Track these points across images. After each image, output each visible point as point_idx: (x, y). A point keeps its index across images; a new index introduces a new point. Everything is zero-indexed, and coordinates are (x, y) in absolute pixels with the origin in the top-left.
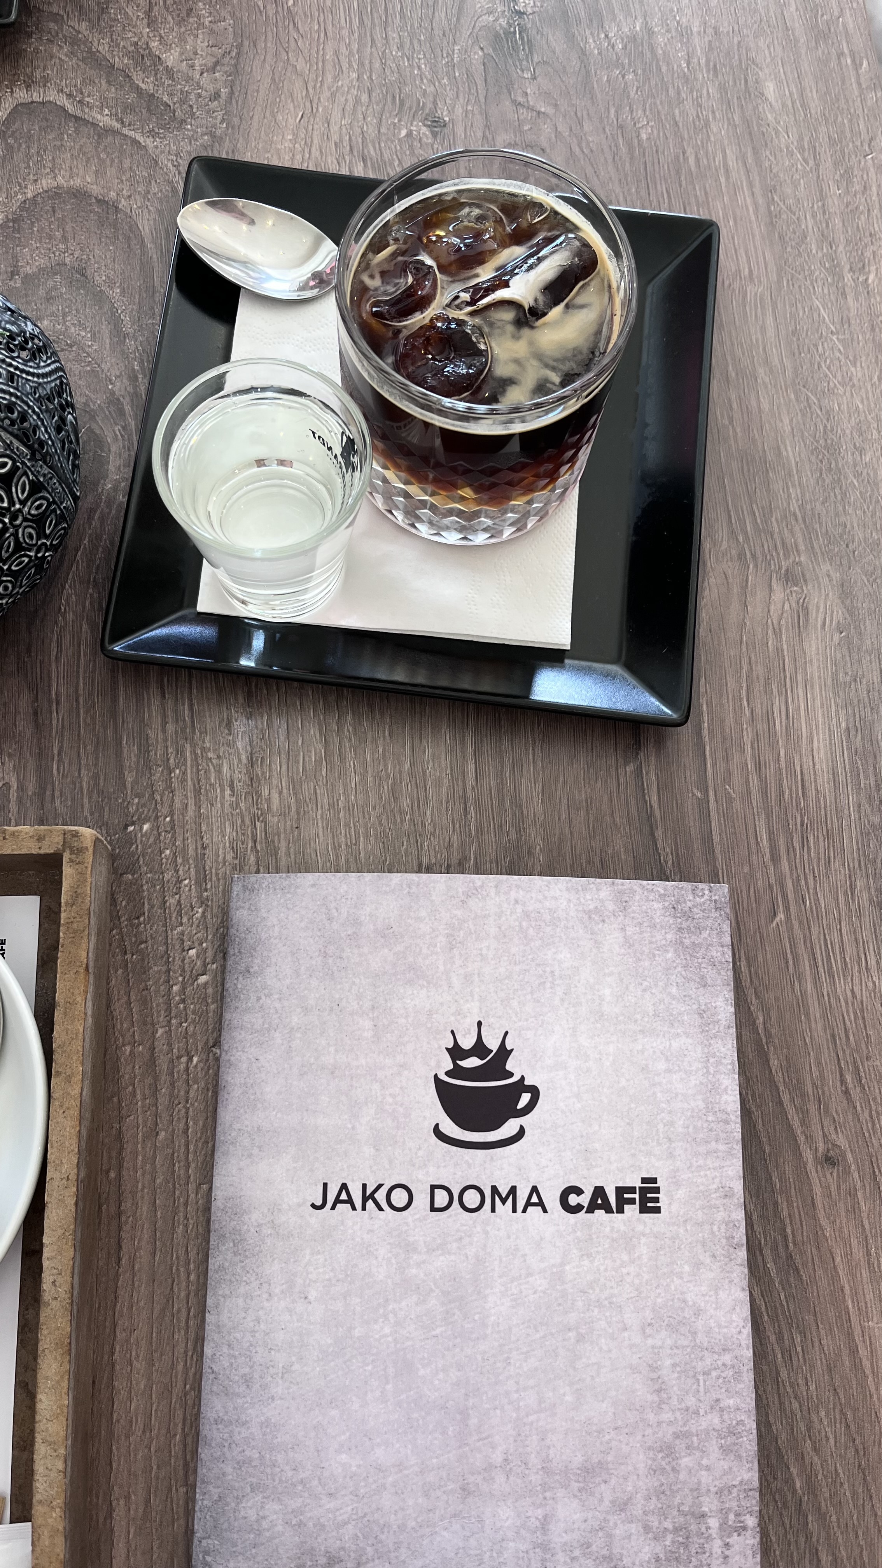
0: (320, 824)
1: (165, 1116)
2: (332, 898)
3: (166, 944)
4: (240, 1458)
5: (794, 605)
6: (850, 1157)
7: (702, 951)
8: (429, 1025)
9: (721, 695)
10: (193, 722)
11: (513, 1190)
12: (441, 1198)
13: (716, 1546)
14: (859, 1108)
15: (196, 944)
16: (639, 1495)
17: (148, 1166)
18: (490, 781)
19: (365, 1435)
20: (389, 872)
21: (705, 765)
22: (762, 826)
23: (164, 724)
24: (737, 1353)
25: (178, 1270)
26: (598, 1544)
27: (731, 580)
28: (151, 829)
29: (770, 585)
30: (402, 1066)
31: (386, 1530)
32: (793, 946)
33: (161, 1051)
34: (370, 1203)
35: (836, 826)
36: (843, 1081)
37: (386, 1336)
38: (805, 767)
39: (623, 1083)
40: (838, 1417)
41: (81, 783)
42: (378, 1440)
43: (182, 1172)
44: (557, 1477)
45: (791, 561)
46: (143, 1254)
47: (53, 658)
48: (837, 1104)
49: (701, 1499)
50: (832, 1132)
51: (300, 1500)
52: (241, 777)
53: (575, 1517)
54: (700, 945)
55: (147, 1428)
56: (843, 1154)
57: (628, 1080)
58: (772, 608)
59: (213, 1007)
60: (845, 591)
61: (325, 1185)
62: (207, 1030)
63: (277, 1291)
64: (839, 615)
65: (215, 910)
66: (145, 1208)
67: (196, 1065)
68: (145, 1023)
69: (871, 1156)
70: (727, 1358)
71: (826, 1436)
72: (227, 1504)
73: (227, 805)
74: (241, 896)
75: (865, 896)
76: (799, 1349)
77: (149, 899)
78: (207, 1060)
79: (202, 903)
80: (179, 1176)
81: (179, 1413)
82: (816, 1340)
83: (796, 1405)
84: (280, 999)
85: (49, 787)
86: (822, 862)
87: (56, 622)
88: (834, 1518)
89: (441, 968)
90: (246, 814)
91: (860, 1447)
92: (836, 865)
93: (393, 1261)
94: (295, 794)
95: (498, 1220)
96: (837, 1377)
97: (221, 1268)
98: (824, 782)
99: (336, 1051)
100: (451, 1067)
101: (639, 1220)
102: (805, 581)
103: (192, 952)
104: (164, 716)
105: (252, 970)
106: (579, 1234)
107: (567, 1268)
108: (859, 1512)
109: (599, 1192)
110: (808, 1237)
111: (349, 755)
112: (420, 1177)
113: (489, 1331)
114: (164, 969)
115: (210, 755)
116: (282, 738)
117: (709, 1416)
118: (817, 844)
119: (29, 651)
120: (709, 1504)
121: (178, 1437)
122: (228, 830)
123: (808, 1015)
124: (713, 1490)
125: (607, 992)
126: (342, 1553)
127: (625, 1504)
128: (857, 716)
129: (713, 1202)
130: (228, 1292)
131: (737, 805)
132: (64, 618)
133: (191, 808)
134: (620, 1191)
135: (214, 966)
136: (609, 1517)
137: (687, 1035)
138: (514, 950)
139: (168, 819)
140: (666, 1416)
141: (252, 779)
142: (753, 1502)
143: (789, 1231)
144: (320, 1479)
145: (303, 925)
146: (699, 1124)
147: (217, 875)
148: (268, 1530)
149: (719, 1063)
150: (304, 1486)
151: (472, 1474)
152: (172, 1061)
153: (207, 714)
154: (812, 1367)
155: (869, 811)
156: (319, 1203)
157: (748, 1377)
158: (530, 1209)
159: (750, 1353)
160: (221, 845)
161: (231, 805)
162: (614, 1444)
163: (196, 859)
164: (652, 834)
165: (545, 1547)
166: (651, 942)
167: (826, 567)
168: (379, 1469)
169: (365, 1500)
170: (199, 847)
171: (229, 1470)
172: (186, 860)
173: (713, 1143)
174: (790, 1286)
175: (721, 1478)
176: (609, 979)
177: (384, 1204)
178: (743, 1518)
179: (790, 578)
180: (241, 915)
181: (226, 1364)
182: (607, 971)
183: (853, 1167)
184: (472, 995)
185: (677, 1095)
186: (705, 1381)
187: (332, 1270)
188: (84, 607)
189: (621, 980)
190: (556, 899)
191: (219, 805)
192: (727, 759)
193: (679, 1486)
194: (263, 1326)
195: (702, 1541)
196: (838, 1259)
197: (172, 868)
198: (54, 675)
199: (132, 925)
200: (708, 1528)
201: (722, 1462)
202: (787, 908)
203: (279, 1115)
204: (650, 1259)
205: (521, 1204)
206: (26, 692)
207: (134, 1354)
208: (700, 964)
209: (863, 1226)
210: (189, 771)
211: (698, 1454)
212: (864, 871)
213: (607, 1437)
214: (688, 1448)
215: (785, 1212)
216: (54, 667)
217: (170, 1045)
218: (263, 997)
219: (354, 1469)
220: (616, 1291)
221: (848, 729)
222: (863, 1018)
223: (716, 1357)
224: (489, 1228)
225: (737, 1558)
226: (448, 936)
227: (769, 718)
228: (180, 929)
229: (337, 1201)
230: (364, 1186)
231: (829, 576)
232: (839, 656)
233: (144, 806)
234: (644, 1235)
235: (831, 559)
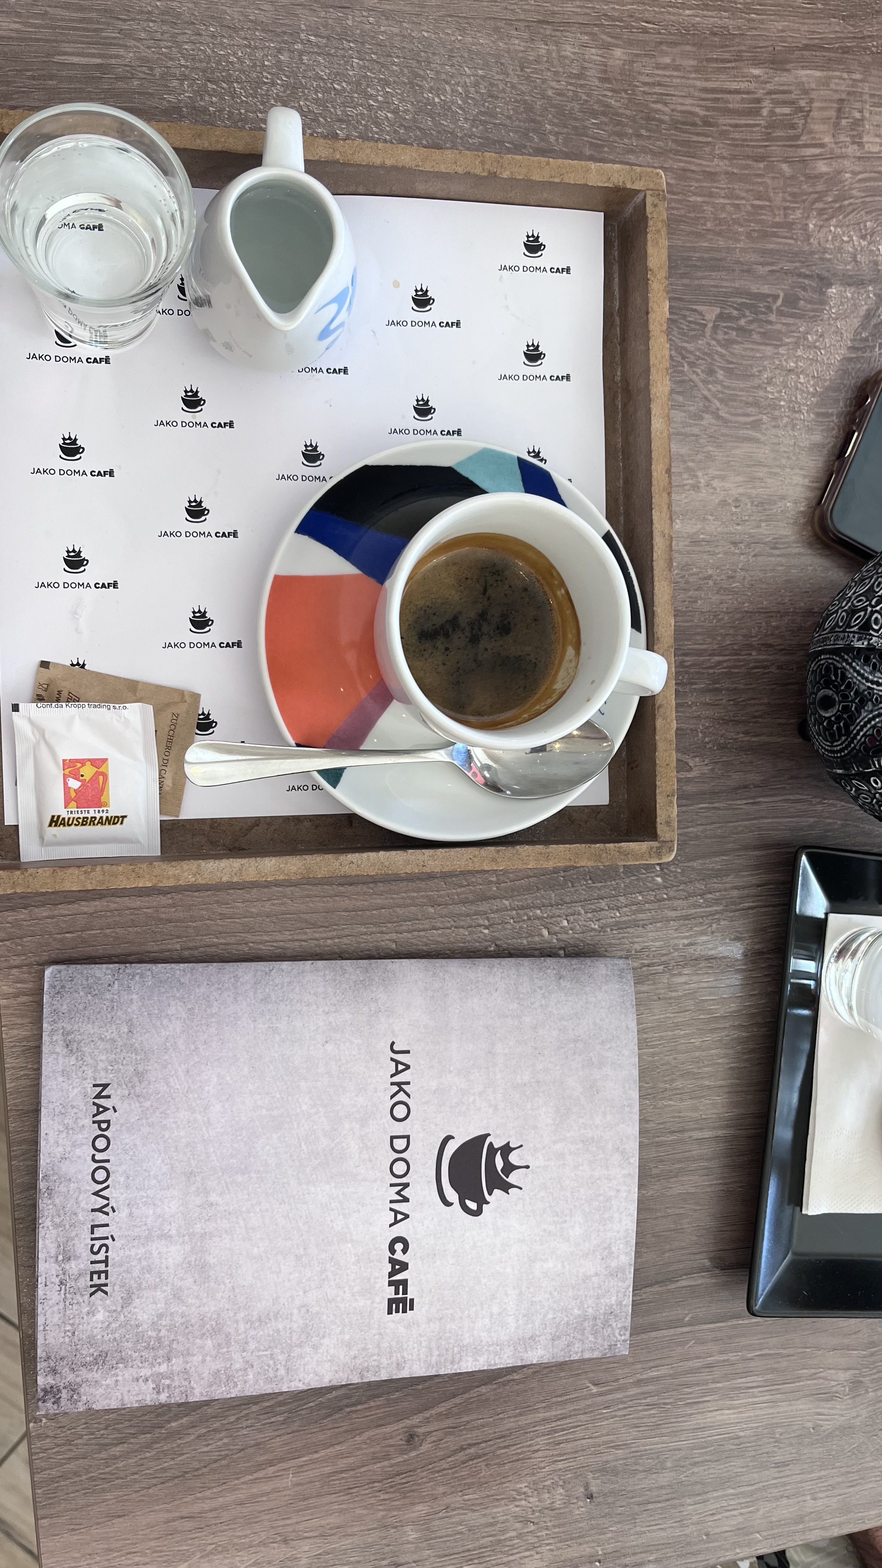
0: (662, 1016)
1: (445, 911)
2: (619, 1043)
3: (572, 902)
4: (212, 998)
5: (834, 1389)
6: (413, 1454)
7: (579, 1336)
8: (526, 1127)
9: (763, 1333)
10: (740, 910)
11: (406, 1200)
12: (400, 1144)
13: (146, 1372)
14: (450, 1459)
15: (571, 925)
16: (185, 1308)
17: (409, 901)
18: (696, 1151)
19: (230, 1096)
20: (640, 1087)
21: (710, 1323)
22: (664, 1371)
23: (736, 888)
24: (285, 1379)
25: (335, 930)
26: (151, 1279)
27: (853, 1336)
28: (657, 884)
29: (849, 1369)
30: (496, 1108)
31: (163, 1115)
32: (572, 1401)
33: (493, 905)
34: (396, 1088)
35: (664, 1431)
36: (470, 1446)
37: (300, 1107)
38: (709, 1404)
39: (484, 1281)
40: (223, 1453)
41: (692, 826)
42: (227, 1106)
43: (404, 928)
44: (199, 1244)
45: (870, 1385)
46: (346, 903)
47: (787, 797)
48: (451, 1442)
49: (181, 1358)
50: (434, 1439)
51: (184, 1048)
52: (699, 950)
53: (170, 1260)
54: (583, 1334)
55: (223, 916)
56: (415, 1449)
57: (485, 1284)
58: (832, 1371)
59: (525, 942)
60: (845, 1430)
61: (408, 1052)
62: (508, 939)
63: (331, 1019)
64: (827, 1426)
65: (597, 938)
66: (379, 901)
67: (482, 932)
68: (513, 890)
69: (414, 1470)
70: (282, 1372)
71: (209, 1445)
72: (178, 990)
73: (676, 941)
74: (616, 968)
75: (610, 1458)
76: (273, 1420)
77: (604, 887)
78: (486, 941)
79: (602, 928)
80: (402, 925)
81: (232, 940)
82: (279, 1432)
83: (232, 1419)
84: (541, 1006)
85: (689, 802)
86: (635, 1421)
87: (815, 797)
88: (148, 1455)
89: (568, 1135)
90: (670, 957)
91: (200, 1472)
92: (634, 1432)
93: (354, 1109)
94: (685, 995)
95: (384, 1190)
96: (251, 1450)
97: (344, 972)
98: (699, 1420)
99: (506, 1055)
100: (496, 1146)
101: (384, 1298)
102: (854, 1397)
103: (565, 923)
104: (744, 888)
105: (561, 981)
106: (374, 1252)
107: (350, 1245)
108: (150, 1474)
109: (404, 1266)
110: (355, 1423)
111: (716, 1036)
112: (416, 1126)
113: (304, 1186)
114: (553, 902)
115: (714, 926)
116: (728, 982)
117: (241, 1360)
118: (650, 1416)
119: (792, 778)
120: (177, 1363)
121: (216, 940)
122: (657, 944)
123: (521, 1415)
124: (188, 1367)
125: (551, 1264)
126: (146, 1083)
127: (179, 1298)
128: (749, 1445)
129: (394, 1355)
130: (327, 978)
131: (679, 1350)
132: (819, 803)
133: (673, 914)
134: (404, 1283)
135: (555, 941)
136: (170, 1287)
137: (517, 1328)
138: (582, 1190)
139: (665, 896)
140: (242, 1327)
141: (696, 960)
142: (178, 1399)
143: (359, 1407)
144: (199, 1062)
145: (598, 1021)
146: (451, 1341)
147: (623, 938)
148: (161, 1024)
149: (496, 1354)
150: (194, 1051)
151: (202, 1179)
152: (485, 913)
153: (745, 921)
154: (260, 1431)
155: (675, 1458)
156: (396, 1048)
157: (268, 1389)
158: (393, 1213)
159: (285, 1389)
160: (645, 939)
161: (676, 945)
162: (222, 1287)
163: (635, 920)
164: (657, 1283)
165: (149, 1238)
166: (586, 1296)
167: (864, 1413)
168: (207, 1108)
169: (184, 1098)
170: (644, 922)
171: (203, 989)
172: (634, 913)
173: (437, 1353)
174: (319, 1410)
175: (196, 1372)
176: (559, 1266)
177: (396, 1099)
178: (166, 1390)
179: (856, 1384)
180: (601, 968)
181: (277, 981)
182: (566, 1263)
183: (406, 1456)
184: (548, 1160)
185: (474, 1322)
186: (265, 1355)
187: (347, 1062)
188: (827, 818)
189: (559, 1275)
190: (620, 1221)
191: (676, 935)
192: (715, 1340)
193: (191, 1340)
194: (305, 1009)
195: (150, 1359)
196: (338, 1448)
197: (628, 902)
198: (774, 799)
199: (585, 875)
200: (160, 1364)
201: (207, 1372)
202: (600, 1394)
203: (457, 1011)
204: (355, 1308)
205: (395, 1206)
206: (762, 778)
207: (276, 902)
208: (569, 1335)
209: (363, 1466)
210: (702, 910)
211: (214, 1353)
212: (629, 1455)
213: (227, 1281)
214: (219, 1345)
215: (372, 1404)
216: (781, 798)
217: (497, 911)
218: (542, 992)
219: (207, 1088)
220: (332, 1283)
221: (738, 1437)
222: (518, 1460)
223: (283, 1363)
224: (379, 1182)
225: (137, 1388)
226: (593, 1138)
227: (747, 1373)
228: (582, 912)
229: (397, 1062)
230: (408, 1083)
231: (857, 1416)
232: (795, 1427)
233: (676, 877)
234: (372, 1303)
235: (870, 1417)
